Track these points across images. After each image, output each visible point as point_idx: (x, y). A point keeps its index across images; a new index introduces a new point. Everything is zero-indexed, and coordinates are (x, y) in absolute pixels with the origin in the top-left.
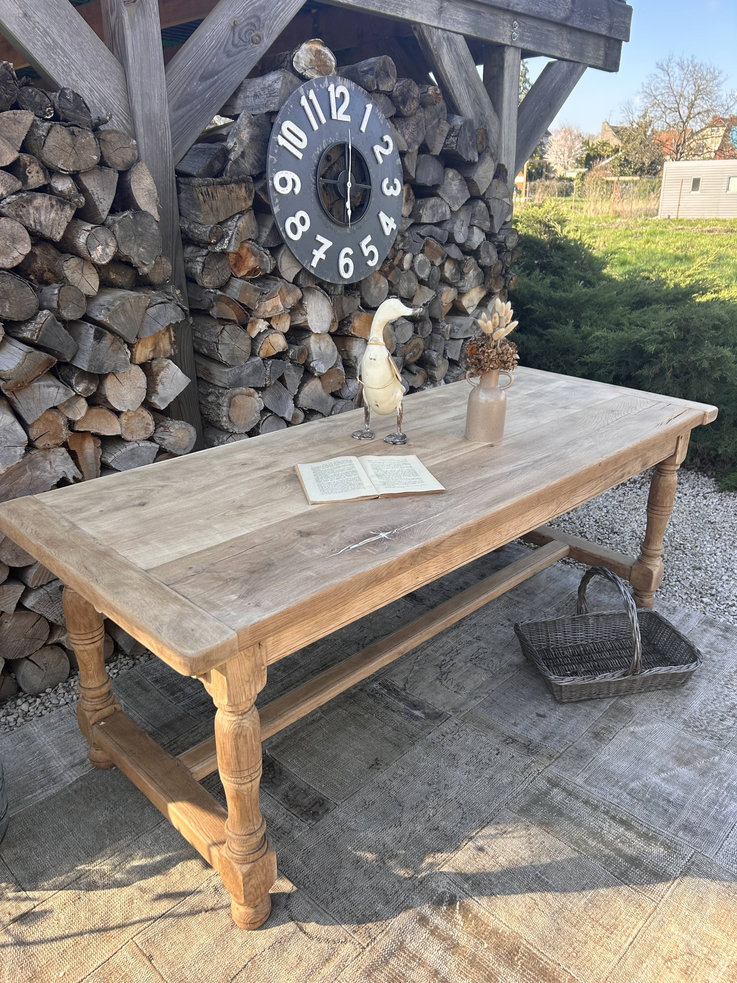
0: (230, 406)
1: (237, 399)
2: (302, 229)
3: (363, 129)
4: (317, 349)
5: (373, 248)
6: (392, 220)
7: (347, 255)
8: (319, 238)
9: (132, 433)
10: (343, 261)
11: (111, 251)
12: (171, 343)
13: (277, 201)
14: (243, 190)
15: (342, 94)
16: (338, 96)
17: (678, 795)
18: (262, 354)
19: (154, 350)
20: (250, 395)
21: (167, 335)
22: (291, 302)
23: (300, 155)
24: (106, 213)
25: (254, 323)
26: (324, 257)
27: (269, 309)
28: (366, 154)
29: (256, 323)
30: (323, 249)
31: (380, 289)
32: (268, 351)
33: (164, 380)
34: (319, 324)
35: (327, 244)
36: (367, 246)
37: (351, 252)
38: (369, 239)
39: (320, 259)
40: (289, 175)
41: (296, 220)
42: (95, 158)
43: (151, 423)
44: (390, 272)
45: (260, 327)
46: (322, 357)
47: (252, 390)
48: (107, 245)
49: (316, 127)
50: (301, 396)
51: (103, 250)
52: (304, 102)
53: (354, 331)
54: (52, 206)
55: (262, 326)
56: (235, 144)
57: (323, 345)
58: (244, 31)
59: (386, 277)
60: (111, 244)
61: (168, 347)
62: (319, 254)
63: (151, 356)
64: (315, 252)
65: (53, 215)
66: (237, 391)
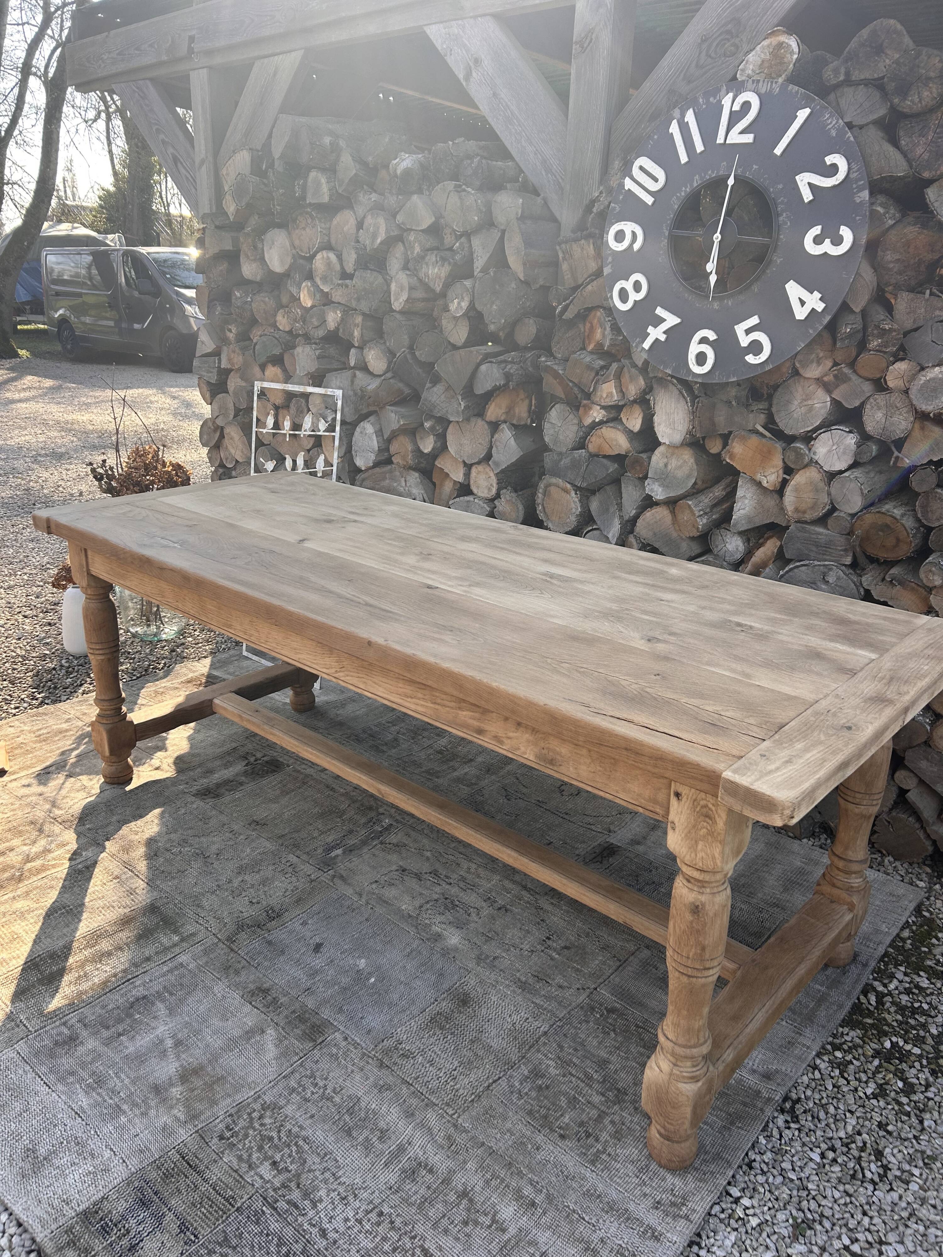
0: (544, 495)
1: (553, 489)
2: (634, 297)
3: (778, 151)
4: (661, 465)
5: (761, 337)
6: (817, 295)
7: (704, 340)
8: (660, 311)
9: (478, 487)
10: (695, 348)
11: (465, 305)
12: (529, 411)
13: (610, 259)
14: (592, 246)
15: (746, 106)
16: (736, 107)
17: (127, 1048)
18: (592, 448)
19: (507, 413)
20: (566, 491)
21: (527, 402)
22: (633, 393)
23: (649, 200)
24: (478, 270)
25: (588, 408)
26: (663, 338)
27: (605, 396)
28: (774, 189)
29: (590, 409)
30: (664, 326)
31: (811, 408)
32: (600, 447)
33: (498, 444)
34: (668, 431)
35: (672, 320)
36: (748, 332)
37: (711, 336)
38: (754, 320)
39: (657, 339)
40: (628, 227)
41: (628, 285)
42: (476, 218)
43: (495, 485)
44: (837, 386)
45: (595, 415)
46: (664, 479)
47: (569, 486)
48: (463, 298)
49: (684, 159)
50: (640, 522)
51: (459, 303)
52: (674, 129)
53: (731, 458)
54: (437, 262)
55: (597, 414)
56: (601, 193)
57: (674, 463)
58: (715, 44)
59: (829, 391)
60: (466, 299)
61: (525, 415)
62: (656, 333)
63: (502, 418)
64: (650, 329)
65: (436, 270)
66: (554, 480)
